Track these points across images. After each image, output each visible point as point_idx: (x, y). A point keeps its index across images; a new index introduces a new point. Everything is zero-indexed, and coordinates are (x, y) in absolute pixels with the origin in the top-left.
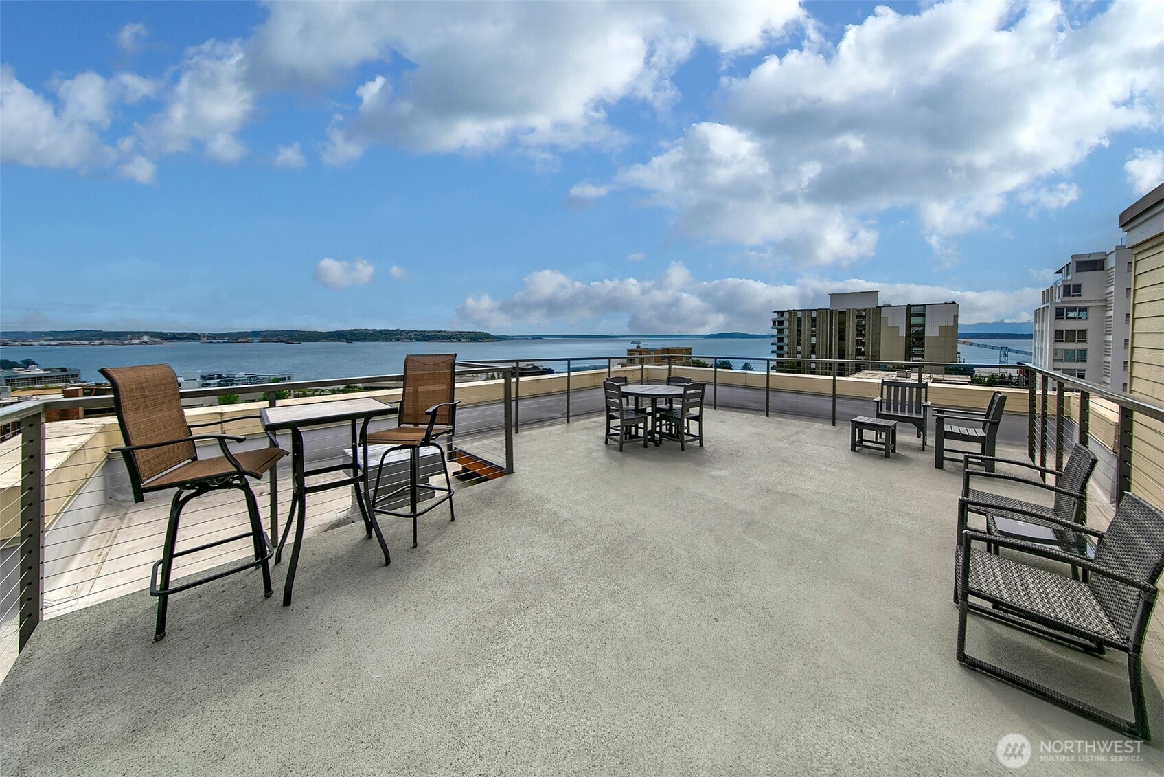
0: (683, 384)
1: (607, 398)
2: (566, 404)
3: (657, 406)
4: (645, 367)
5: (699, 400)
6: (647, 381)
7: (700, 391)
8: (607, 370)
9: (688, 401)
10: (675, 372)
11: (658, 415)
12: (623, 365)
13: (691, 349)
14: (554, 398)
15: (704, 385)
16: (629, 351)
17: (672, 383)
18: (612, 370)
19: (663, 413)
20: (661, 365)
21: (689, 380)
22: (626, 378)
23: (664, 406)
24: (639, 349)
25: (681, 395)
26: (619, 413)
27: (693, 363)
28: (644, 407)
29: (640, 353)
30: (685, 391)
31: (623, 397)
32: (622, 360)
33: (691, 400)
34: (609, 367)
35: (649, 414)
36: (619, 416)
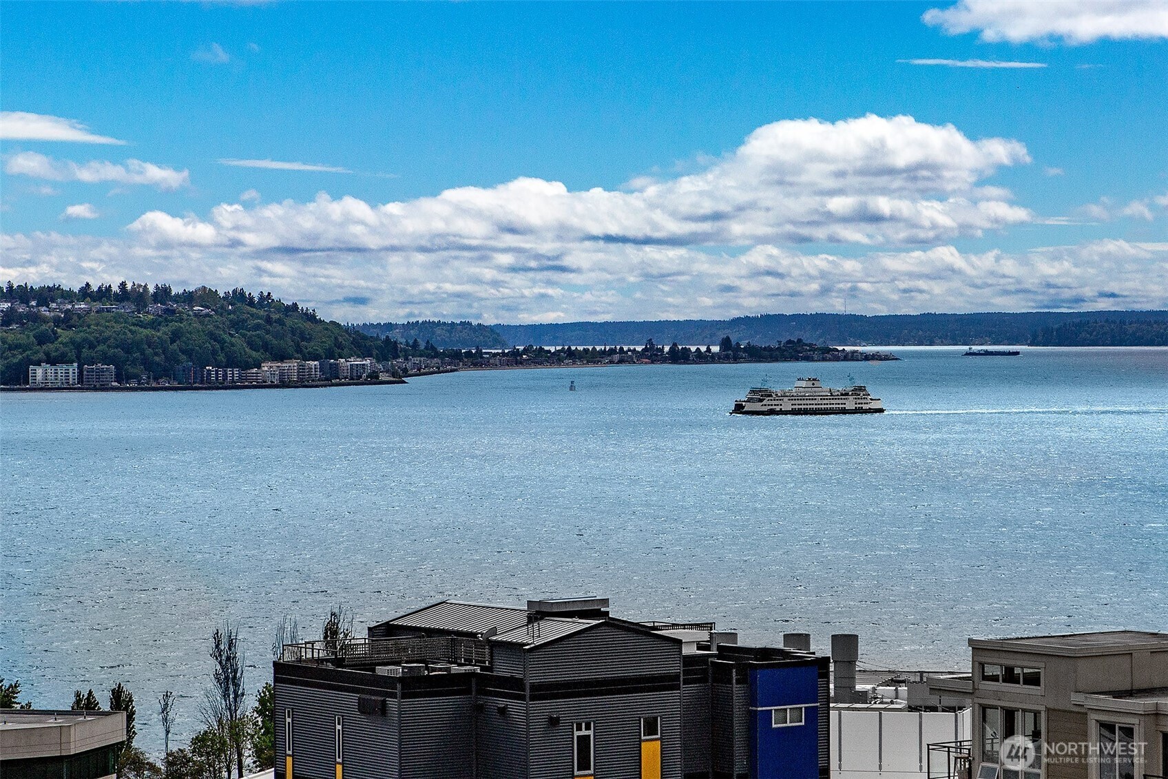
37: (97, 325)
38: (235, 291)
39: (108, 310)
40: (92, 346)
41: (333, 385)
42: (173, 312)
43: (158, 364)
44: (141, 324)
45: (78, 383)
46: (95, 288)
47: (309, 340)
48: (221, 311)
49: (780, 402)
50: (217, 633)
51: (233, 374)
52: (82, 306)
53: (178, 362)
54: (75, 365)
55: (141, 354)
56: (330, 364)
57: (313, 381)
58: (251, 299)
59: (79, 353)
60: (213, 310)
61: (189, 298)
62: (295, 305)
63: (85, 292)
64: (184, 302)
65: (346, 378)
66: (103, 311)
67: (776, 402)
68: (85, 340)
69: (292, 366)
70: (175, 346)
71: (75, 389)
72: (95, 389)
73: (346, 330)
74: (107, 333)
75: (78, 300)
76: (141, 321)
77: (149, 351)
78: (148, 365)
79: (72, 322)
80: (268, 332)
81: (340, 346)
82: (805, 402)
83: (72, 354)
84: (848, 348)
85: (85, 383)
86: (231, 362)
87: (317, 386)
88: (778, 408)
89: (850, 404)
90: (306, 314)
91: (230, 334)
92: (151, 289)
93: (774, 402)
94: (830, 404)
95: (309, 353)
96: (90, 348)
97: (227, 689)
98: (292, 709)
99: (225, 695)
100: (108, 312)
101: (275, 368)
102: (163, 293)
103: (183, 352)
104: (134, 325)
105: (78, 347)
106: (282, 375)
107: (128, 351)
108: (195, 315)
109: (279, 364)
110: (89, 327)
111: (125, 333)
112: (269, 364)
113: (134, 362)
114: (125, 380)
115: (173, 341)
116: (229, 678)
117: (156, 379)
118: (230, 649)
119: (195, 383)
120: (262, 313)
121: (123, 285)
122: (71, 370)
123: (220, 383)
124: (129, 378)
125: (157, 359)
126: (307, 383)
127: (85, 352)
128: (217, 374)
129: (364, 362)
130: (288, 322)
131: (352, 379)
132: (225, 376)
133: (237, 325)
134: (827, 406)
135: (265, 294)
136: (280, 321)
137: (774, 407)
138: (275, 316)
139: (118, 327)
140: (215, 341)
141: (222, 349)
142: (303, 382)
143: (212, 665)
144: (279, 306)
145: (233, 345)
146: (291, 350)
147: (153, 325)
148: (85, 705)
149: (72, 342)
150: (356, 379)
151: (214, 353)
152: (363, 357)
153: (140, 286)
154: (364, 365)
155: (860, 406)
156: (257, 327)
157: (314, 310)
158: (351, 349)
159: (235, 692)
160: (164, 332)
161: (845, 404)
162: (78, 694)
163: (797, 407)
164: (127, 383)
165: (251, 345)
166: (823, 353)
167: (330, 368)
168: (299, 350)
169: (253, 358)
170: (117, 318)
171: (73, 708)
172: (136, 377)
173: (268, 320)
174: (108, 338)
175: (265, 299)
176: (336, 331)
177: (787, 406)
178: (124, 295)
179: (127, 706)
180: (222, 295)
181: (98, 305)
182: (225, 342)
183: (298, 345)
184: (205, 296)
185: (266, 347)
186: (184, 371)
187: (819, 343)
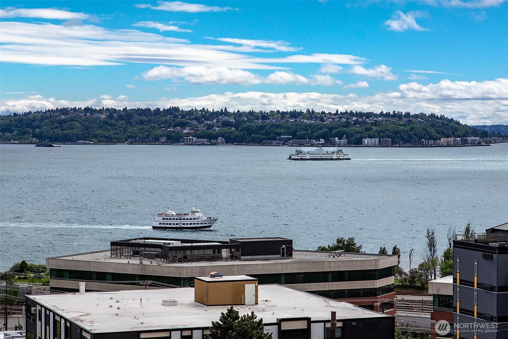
37: (385, 125)
38: (432, 114)
39: (389, 120)
40: (384, 132)
41: (465, 146)
42: (411, 121)
43: (406, 139)
44: (400, 125)
45: (379, 144)
46: (385, 112)
47: (457, 131)
48: (427, 121)
49: (305, 155)
50: (428, 229)
51: (431, 142)
52: (381, 119)
53: (412, 138)
54: (378, 138)
55: (400, 135)
56: (464, 139)
57: (458, 145)
58: (437, 116)
59: (380, 135)
60: (424, 120)
61: (416, 116)
62: (452, 119)
63: (382, 114)
64: (415, 117)
65: (470, 144)
66: (387, 121)
67: (304, 155)
68: (381, 130)
69: (451, 139)
70: (411, 133)
71: (378, 146)
72: (384, 147)
73: (470, 127)
74: (389, 128)
75: (379, 117)
76: (400, 124)
77: (403, 134)
78: (402, 139)
79: (377, 124)
80: (443, 128)
81: (468, 133)
82: (315, 155)
83: (377, 135)
85: (381, 145)
86: (431, 138)
87: (460, 147)
88: (304, 158)
89: (335, 156)
90: (456, 122)
91: (430, 128)
92: (404, 113)
93: (302, 156)
94: (326, 156)
95: (457, 135)
96: (383, 133)
97: (431, 248)
98: (460, 257)
99: (431, 250)
100: (389, 121)
101: (445, 140)
102: (407, 115)
103: (415, 134)
104: (398, 125)
105: (379, 132)
106: (448, 143)
107: (396, 134)
108: (418, 122)
109: (447, 139)
110: (383, 126)
111: (395, 128)
112: (444, 139)
113: (398, 138)
114: (393, 144)
115: (411, 131)
116: (432, 245)
117: (405, 143)
118: (432, 235)
119: (418, 145)
120: (441, 121)
121: (394, 112)
122: (376, 140)
123: (427, 145)
124: (396, 143)
125: (405, 137)
126: (456, 145)
127: (381, 134)
128: (426, 142)
129: (476, 138)
130: (450, 125)
131: (472, 144)
132: (428, 143)
133: (433, 125)
134: (325, 157)
135: (442, 115)
136: (447, 124)
137: (302, 157)
138: (446, 123)
139: (392, 126)
140: (425, 131)
141: (427, 133)
142: (455, 145)
143: (427, 240)
144: (447, 119)
145: (431, 132)
146: (451, 134)
147: (404, 125)
148: (383, 252)
149: (377, 131)
150: (473, 144)
151: (425, 135)
152: (476, 137)
153: (400, 112)
154: (476, 139)
155: (339, 157)
156: (440, 126)
157: (459, 121)
158: (472, 134)
159: (434, 250)
160: (407, 128)
161: (332, 156)
162: (381, 248)
163: (312, 157)
164: (395, 145)
165: (437, 132)
167: (464, 140)
168: (454, 134)
169: (438, 137)
170: (392, 123)
171: (379, 253)
172: (399, 143)
173: (443, 124)
174: (389, 130)
175: (442, 117)
176: (466, 128)
177: (308, 157)
178: (395, 115)
179: (398, 253)
180: (428, 115)
181: (386, 119)
182: (429, 131)
183: (453, 133)
184: (422, 116)
185: (442, 133)
186: (415, 141)
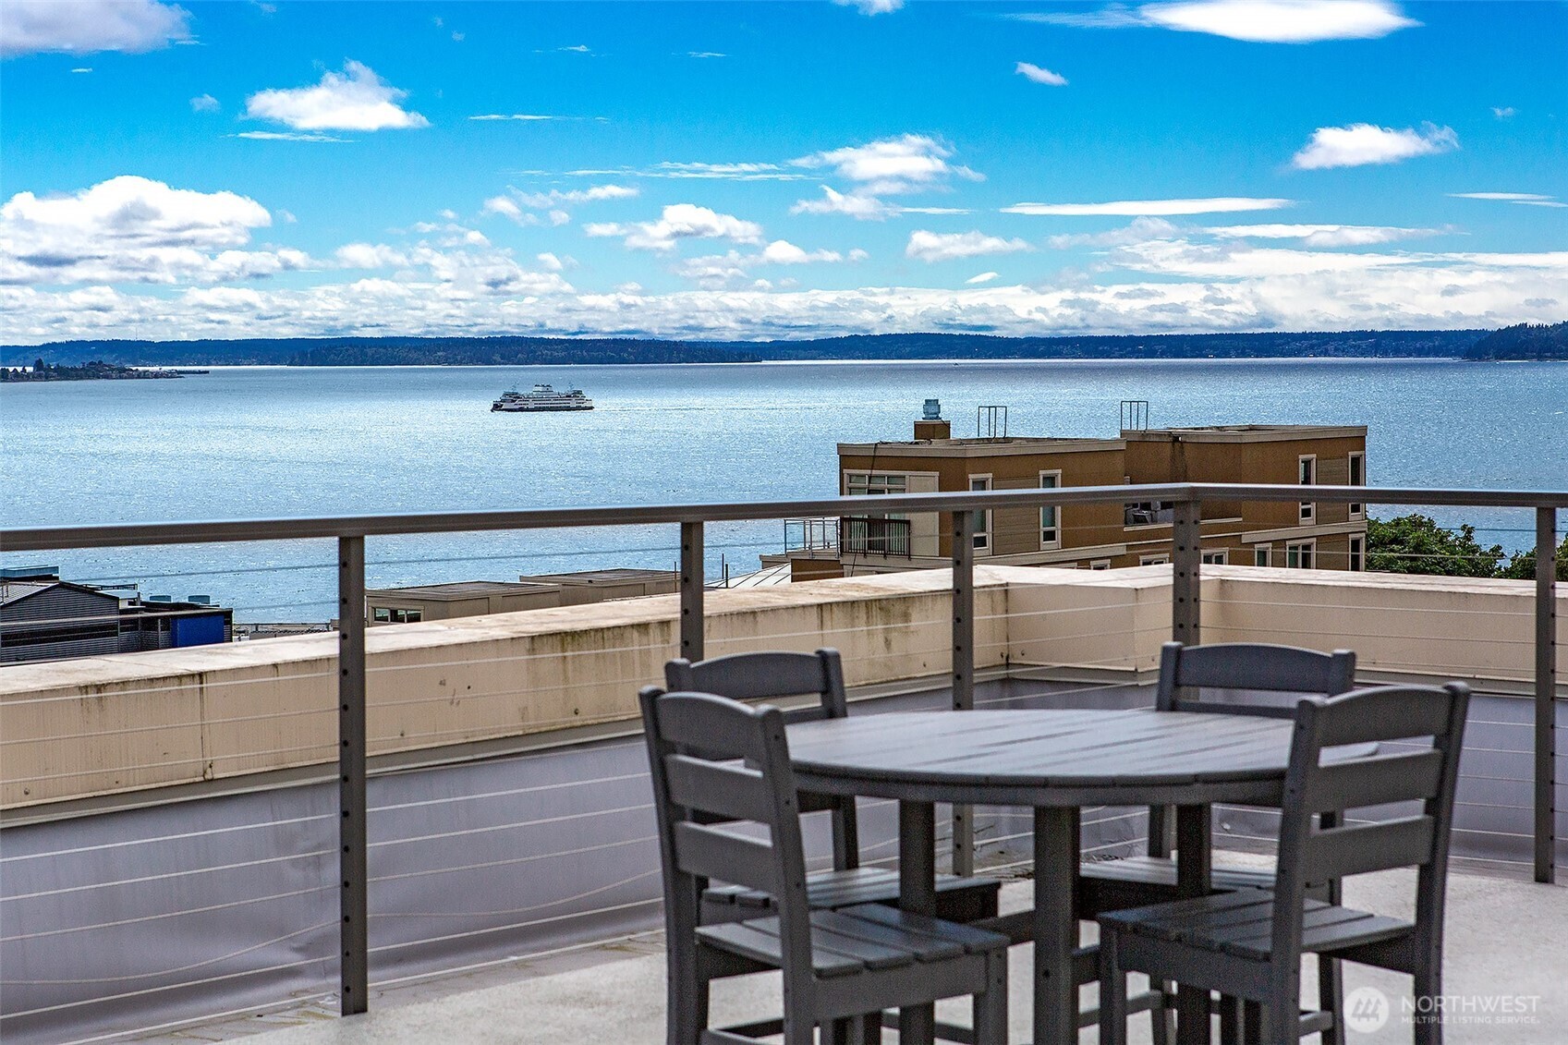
0: (1291, 700)
1: (670, 812)
2: (333, 873)
3: (1087, 868)
4: (985, 574)
5: (1414, 811)
6: (1007, 681)
7: (1422, 746)
8: (667, 606)
9: (1328, 821)
10: (1224, 610)
11: (1089, 935)
12: (806, 567)
13: (1357, 439)
14: (227, 827)
15: (1456, 703)
16: (850, 458)
17: (1206, 695)
18: (713, 602)
19: (1129, 916)
20: (1117, 562)
21: (1341, 670)
22: (827, 663)
23: (1137, 865)
24: (936, 447)
25: (1278, 775)
26: (773, 924)
27: (1378, 542)
28: (980, 875)
29: (953, 470)
30: (1303, 749)
31: (809, 802)
32: (796, 527)
33: (1357, 819)
34: (690, 581)
35: (1018, 929)
36: (774, 950)
84: (140, 369)
88: (525, 406)
89: (572, 403)
93: (522, 402)
137: (522, 405)
155: (578, 404)
161: (569, 403)
163: (538, 405)
166: (120, 372)
177: (532, 405)
187: (116, 364)
